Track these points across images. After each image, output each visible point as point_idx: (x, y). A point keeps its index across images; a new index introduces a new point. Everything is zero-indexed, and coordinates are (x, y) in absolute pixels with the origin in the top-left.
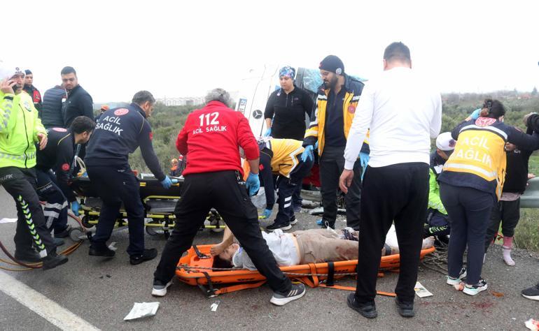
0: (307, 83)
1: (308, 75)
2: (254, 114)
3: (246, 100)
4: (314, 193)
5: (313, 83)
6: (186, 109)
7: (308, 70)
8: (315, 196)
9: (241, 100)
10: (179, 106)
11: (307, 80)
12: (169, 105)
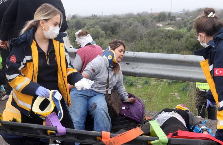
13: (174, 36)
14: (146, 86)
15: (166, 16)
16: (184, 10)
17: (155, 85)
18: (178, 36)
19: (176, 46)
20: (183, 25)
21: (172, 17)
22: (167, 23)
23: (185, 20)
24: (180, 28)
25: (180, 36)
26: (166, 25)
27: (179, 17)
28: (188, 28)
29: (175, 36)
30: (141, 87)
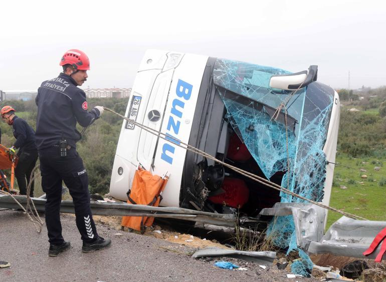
0: (218, 77)
1: (219, 67)
2: (150, 115)
3: (141, 98)
4: (225, 216)
5: (225, 77)
6: (111, 101)
7: (220, 61)
8: (226, 221)
9: (134, 97)
10: (103, 99)
11: (219, 73)
12: (93, 97)
13: (364, 120)
14: (351, 186)
15: (347, 94)
16: (363, 87)
17: (363, 186)
18: (370, 119)
19: (373, 133)
20: (369, 106)
21: (355, 95)
22: (349, 103)
23: (371, 99)
24: (366, 110)
25: (371, 119)
26: (348, 105)
27: (362, 96)
28: (380, 109)
29: (366, 120)
30: (346, 188)
